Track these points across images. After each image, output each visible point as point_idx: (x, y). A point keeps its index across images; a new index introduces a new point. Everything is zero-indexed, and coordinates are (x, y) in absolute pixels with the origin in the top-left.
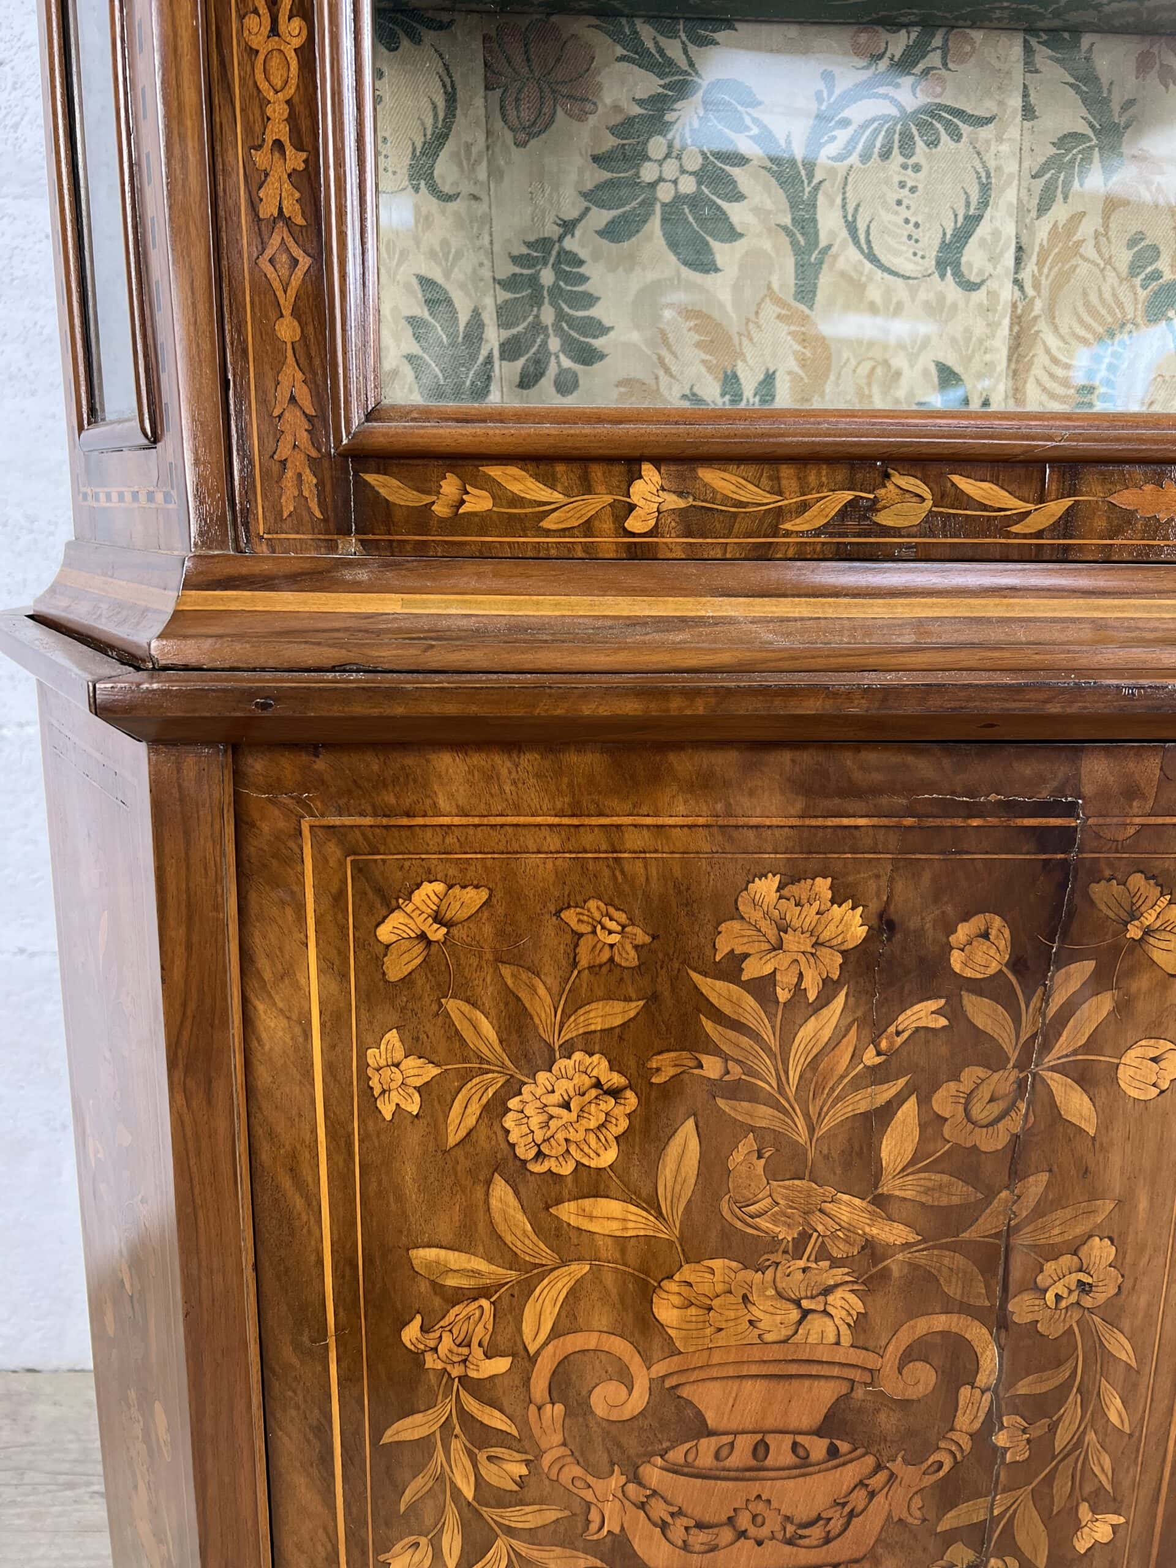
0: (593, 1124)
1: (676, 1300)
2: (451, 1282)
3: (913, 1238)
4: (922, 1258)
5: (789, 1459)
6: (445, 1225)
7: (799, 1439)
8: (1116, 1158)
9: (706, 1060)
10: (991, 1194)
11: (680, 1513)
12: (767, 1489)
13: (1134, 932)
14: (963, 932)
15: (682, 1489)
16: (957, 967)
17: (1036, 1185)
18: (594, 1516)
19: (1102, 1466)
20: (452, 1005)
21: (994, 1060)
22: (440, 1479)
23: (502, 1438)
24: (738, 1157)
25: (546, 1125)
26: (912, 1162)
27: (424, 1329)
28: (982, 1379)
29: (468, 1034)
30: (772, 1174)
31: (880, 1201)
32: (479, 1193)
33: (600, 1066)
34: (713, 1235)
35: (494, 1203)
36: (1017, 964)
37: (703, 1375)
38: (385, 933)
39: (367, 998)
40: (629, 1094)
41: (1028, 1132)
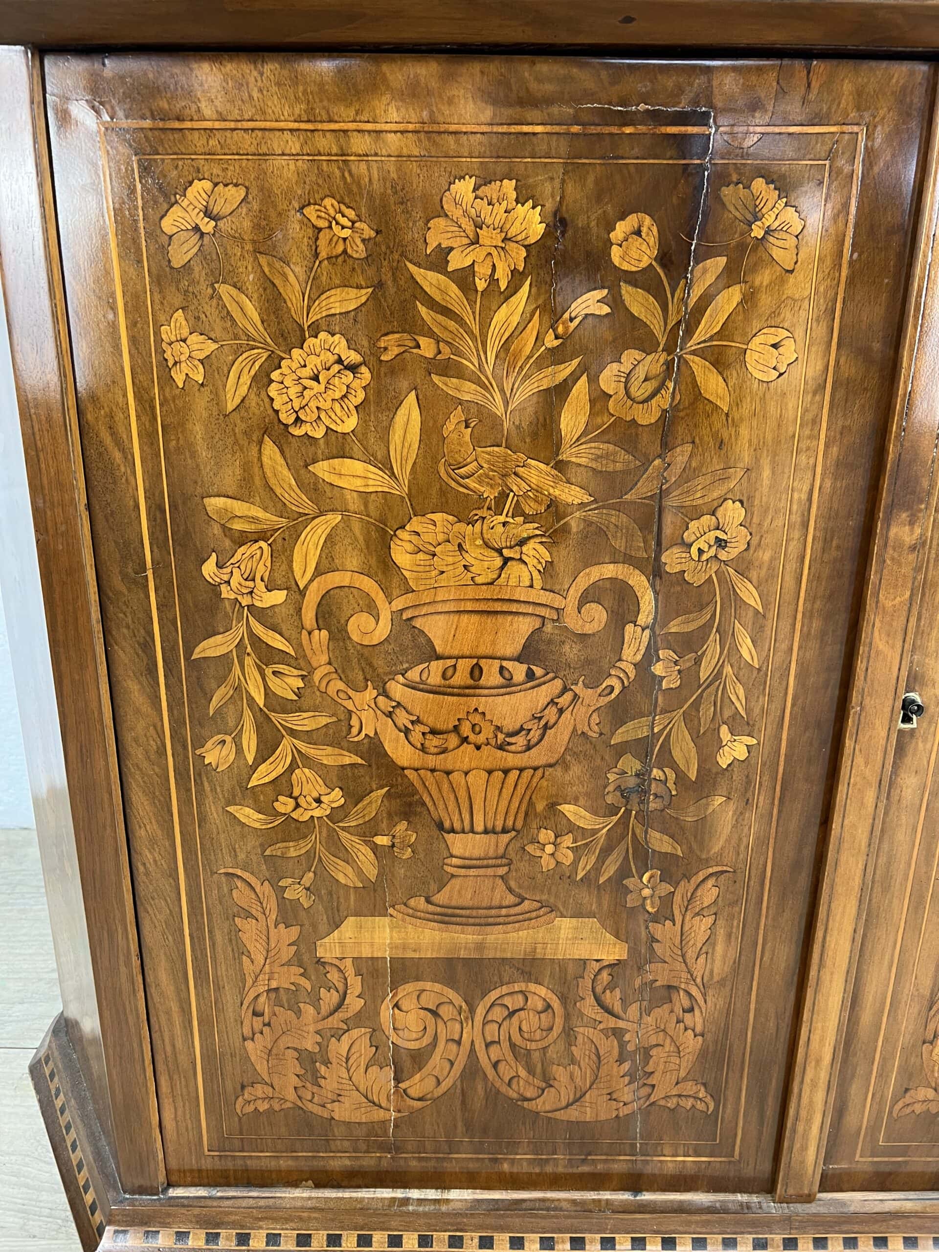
0: (338, 395)
1: (409, 547)
2: (237, 526)
3: (587, 499)
4: (593, 516)
5: (497, 680)
6: (230, 477)
7: (505, 663)
8: (744, 431)
9: (423, 341)
10: (646, 463)
11: (418, 721)
12: (482, 703)
13: (757, 232)
14: (621, 229)
15: (417, 701)
16: (616, 260)
17: (681, 455)
18: (354, 722)
19: (737, 694)
20: (224, 290)
21: (647, 345)
22: (238, 689)
23: (282, 657)
24: (450, 426)
25: (301, 395)
26: (584, 433)
27: (220, 566)
28: (642, 619)
29: (236, 314)
30: (477, 442)
31: (561, 466)
32: (254, 450)
33: (340, 345)
34: (434, 491)
35: (265, 459)
36: (664, 258)
37: (431, 609)
38: (167, 225)
39: (158, 280)
40: (364, 369)
41: (675, 408)
